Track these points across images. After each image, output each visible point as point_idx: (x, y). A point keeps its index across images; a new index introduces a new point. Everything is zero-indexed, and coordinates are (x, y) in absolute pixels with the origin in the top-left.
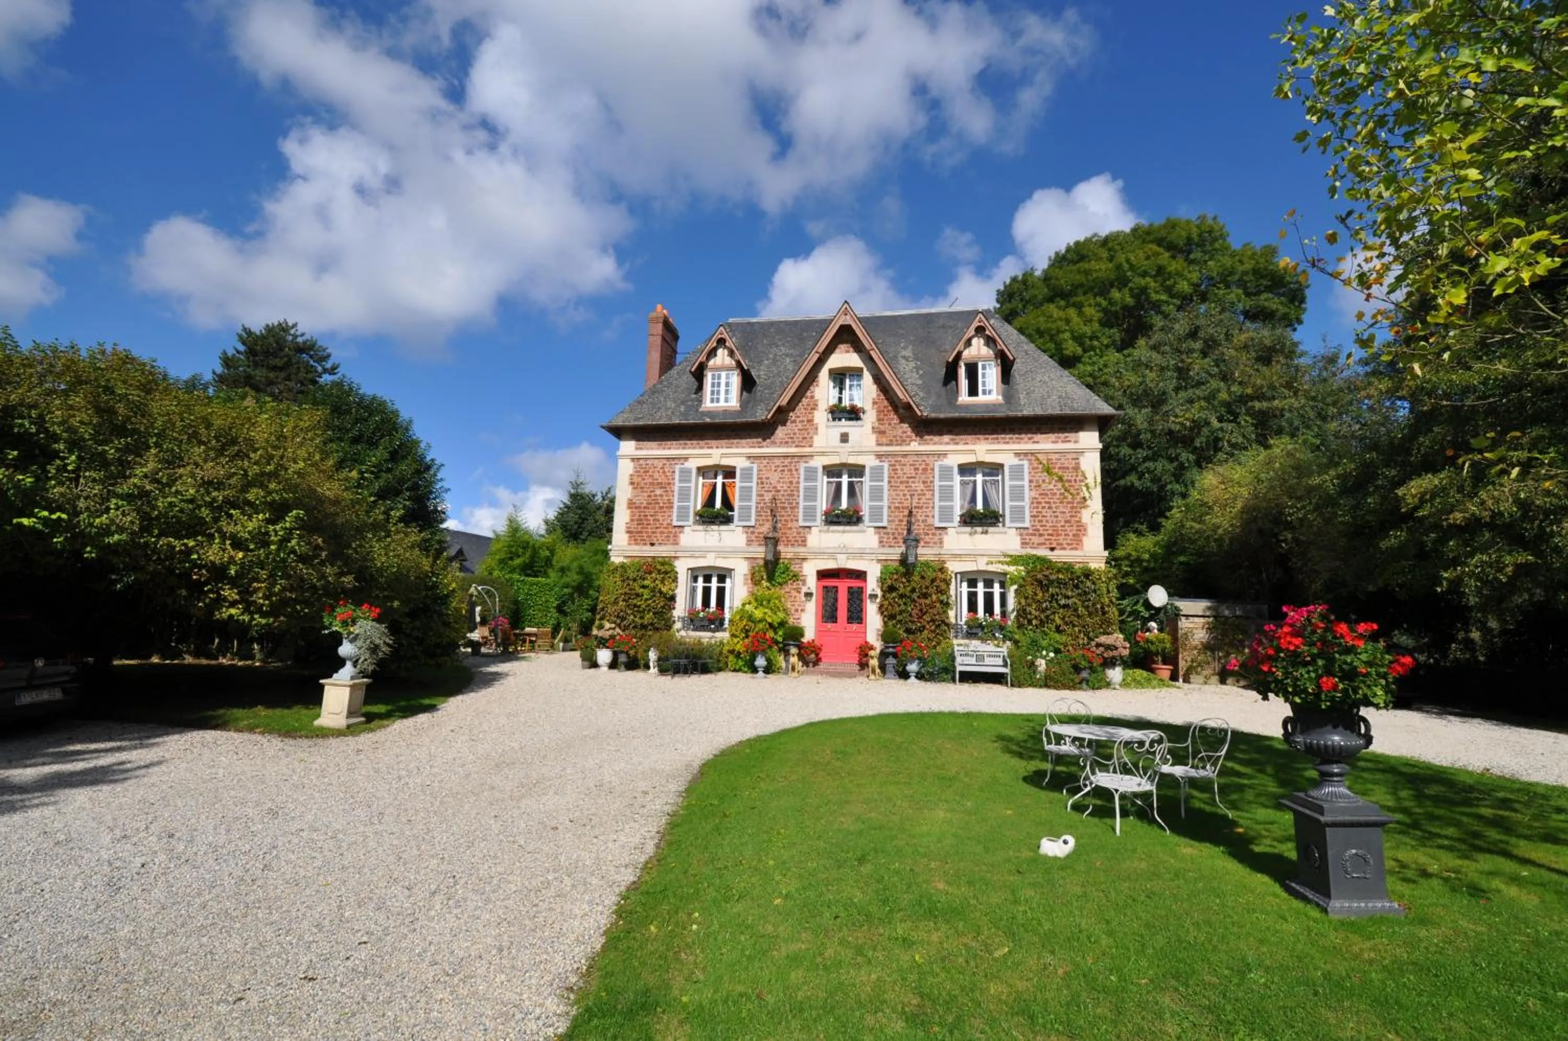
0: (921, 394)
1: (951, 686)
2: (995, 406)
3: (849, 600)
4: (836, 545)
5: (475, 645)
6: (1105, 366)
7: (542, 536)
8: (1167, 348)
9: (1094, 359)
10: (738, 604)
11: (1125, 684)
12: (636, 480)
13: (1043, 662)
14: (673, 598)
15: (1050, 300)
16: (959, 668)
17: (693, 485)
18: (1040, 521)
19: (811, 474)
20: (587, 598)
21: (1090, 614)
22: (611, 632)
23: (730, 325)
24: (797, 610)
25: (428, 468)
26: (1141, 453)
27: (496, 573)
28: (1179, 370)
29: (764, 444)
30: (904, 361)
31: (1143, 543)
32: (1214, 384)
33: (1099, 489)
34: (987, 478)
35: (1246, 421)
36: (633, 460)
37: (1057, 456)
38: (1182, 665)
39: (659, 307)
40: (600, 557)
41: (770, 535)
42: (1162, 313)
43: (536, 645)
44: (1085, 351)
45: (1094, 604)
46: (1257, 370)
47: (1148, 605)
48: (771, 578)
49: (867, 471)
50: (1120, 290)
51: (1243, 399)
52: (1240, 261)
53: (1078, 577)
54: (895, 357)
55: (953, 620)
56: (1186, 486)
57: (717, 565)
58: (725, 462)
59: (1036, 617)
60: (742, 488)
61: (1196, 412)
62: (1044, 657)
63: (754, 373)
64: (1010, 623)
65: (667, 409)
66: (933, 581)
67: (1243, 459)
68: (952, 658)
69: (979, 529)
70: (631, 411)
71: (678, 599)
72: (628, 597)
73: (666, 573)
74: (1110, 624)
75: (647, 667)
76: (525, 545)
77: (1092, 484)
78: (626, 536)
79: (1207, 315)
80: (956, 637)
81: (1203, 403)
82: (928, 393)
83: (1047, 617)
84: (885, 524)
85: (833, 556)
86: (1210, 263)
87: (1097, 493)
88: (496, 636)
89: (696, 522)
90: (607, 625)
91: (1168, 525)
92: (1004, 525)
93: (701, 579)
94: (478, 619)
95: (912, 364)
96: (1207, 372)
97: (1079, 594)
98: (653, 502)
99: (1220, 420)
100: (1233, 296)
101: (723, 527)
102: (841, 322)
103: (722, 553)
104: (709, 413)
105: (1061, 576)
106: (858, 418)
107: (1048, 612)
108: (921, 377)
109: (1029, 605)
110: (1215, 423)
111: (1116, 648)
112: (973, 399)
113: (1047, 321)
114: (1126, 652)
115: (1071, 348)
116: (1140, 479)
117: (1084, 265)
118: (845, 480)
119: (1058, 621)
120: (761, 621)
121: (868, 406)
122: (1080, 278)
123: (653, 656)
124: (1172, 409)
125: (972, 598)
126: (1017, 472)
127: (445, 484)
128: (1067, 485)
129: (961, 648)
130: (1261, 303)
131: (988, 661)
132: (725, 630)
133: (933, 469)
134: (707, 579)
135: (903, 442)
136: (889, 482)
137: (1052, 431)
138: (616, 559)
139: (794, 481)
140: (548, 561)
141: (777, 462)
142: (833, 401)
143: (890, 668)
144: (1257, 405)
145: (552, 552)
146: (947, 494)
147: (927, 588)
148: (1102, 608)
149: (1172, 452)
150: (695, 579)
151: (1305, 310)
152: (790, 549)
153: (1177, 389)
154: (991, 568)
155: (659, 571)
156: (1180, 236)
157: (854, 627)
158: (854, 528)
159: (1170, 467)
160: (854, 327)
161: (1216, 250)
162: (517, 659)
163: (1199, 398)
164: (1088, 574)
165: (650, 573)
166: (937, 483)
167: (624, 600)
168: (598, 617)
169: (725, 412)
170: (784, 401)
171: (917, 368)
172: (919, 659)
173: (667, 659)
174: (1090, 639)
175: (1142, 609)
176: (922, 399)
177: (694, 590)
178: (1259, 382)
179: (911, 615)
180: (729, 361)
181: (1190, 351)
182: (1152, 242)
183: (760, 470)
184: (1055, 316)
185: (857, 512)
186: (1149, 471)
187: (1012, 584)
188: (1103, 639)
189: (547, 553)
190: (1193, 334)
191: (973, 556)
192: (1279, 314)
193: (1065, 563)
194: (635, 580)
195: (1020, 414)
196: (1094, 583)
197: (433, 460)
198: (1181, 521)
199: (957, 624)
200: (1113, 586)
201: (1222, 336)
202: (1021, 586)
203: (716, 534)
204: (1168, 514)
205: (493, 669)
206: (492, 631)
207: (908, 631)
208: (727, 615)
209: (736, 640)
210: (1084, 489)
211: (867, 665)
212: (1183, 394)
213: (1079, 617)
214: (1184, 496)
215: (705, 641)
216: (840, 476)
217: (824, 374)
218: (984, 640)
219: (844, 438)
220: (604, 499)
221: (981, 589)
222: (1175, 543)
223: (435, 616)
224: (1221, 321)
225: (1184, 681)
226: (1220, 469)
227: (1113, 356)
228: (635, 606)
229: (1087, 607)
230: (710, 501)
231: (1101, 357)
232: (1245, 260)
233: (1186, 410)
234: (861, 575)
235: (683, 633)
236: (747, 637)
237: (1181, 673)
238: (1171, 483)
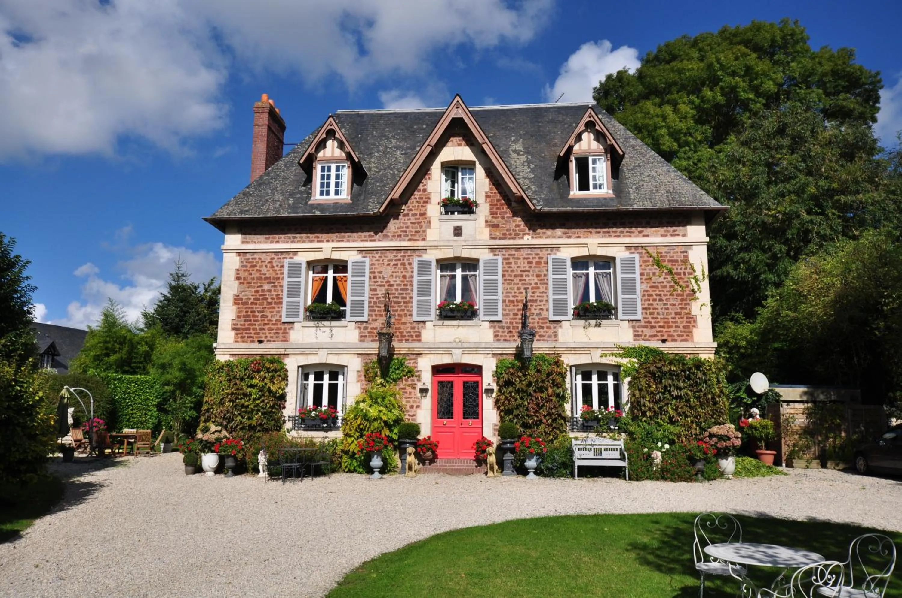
0: (534, 188)
1: (569, 481)
2: (605, 200)
3: (464, 395)
4: (452, 340)
5: (67, 450)
6: (699, 161)
7: (142, 330)
8: (758, 144)
9: (690, 154)
10: (351, 402)
11: (737, 473)
12: (242, 274)
13: (659, 453)
14: (283, 397)
15: (646, 97)
16: (578, 463)
17: (302, 279)
18: (651, 314)
19: (424, 268)
20: (190, 395)
21: (701, 405)
22: (217, 435)
23: (338, 116)
24: (412, 407)
25: (12, 264)
26: (736, 244)
27: (91, 371)
28: (769, 165)
29: (377, 237)
30: (514, 155)
31: (740, 331)
32: (803, 178)
33: (707, 282)
34: (598, 271)
35: (834, 214)
36: (239, 254)
37: (666, 249)
38: (785, 449)
39: (265, 97)
40: (204, 353)
41: (384, 331)
42: (750, 111)
43: (135, 446)
44: (680, 146)
45: (705, 395)
46: (842, 166)
47: (750, 391)
48: (385, 374)
49: (481, 265)
50: (711, 90)
51: (830, 193)
52: (820, 63)
53: (689, 369)
54: (506, 151)
55: (569, 413)
56: (779, 276)
57: (329, 362)
58: (336, 256)
59: (650, 409)
60: (353, 282)
61: (786, 206)
62: (659, 449)
63: (364, 165)
64: (624, 415)
65: (274, 201)
66: (549, 374)
67: (831, 249)
68: (570, 452)
69: (593, 322)
70: (237, 203)
71: (288, 398)
72: (234, 397)
73: (276, 371)
74: (720, 414)
75: (256, 471)
76: (123, 340)
77: (700, 277)
78: (233, 333)
79: (793, 112)
80: (572, 430)
81: (793, 197)
82: (540, 186)
83: (660, 408)
84: (499, 318)
85: (448, 350)
86: (793, 64)
87: (705, 285)
88: (90, 439)
89: (307, 318)
90: (213, 428)
91: (764, 313)
92: (616, 318)
93: (312, 377)
94: (70, 421)
95: (523, 158)
96: (796, 168)
97: (690, 385)
98: (261, 297)
99: (809, 212)
100: (814, 95)
101: (334, 323)
102: (453, 115)
103: (333, 349)
104: (319, 206)
105: (673, 368)
106: (471, 212)
107: (662, 404)
108: (533, 171)
109: (644, 397)
110: (805, 216)
111: (729, 439)
112: (584, 194)
113: (644, 118)
114: (738, 443)
115: (668, 143)
116: (735, 269)
117: (676, 64)
118: (459, 273)
119: (672, 412)
120: (375, 419)
121: (481, 200)
122: (673, 77)
123: (262, 459)
124: (765, 203)
125: (587, 390)
126: (628, 265)
127: (32, 283)
128: (676, 277)
129: (579, 442)
130: (840, 102)
131: (605, 454)
132: (337, 429)
133: (546, 263)
134: (319, 376)
135: (516, 236)
136: (504, 276)
137: (661, 224)
138: (222, 358)
139: (408, 275)
140: (147, 356)
141: (390, 256)
142: (446, 195)
143: (508, 464)
144: (843, 198)
145: (152, 347)
146: (560, 288)
147: (543, 381)
148: (713, 398)
149: (766, 244)
150: (306, 377)
151: (878, 109)
152: (404, 344)
153: (768, 183)
154: (605, 360)
155: (268, 369)
156: (765, 38)
157: (471, 421)
158: (469, 322)
159: (763, 257)
160: (466, 120)
161: (797, 52)
162: (114, 464)
163: (790, 192)
164: (699, 364)
165: (259, 371)
166: (551, 276)
167: (230, 401)
168: (203, 418)
169: (336, 205)
170: (396, 194)
171: (529, 162)
172: (538, 454)
173: (278, 462)
174: (703, 430)
175: (744, 396)
176: (535, 192)
177: (305, 388)
178: (844, 176)
179: (527, 409)
180: (338, 153)
181: (781, 147)
182: (740, 43)
183: (372, 264)
184: (652, 112)
185: (471, 306)
186: (744, 262)
187: (626, 376)
188: (715, 429)
189: (146, 348)
190: (781, 131)
191: (587, 349)
192: (856, 113)
193: (676, 354)
194: (242, 379)
195: (630, 208)
196: (705, 374)
197: (17, 257)
198: (777, 310)
199: (572, 417)
200: (722, 375)
201: (808, 133)
202: (634, 378)
203: (328, 330)
204: (764, 303)
205: (85, 479)
206: (85, 433)
207: (525, 425)
208: (340, 414)
209: (350, 440)
210: (693, 281)
211: (485, 461)
212: (773, 189)
213: (691, 407)
214: (778, 285)
215: (317, 441)
216: (453, 269)
217: (436, 168)
218: (599, 433)
219: (458, 231)
220: (206, 291)
221: (595, 381)
222: (770, 331)
223: (18, 429)
224: (807, 119)
225: (787, 466)
226: (813, 259)
227: (706, 151)
228: (243, 406)
229: (698, 398)
230: (321, 296)
231: (695, 152)
232: (824, 62)
233: (778, 204)
234: (477, 370)
235: (294, 433)
236: (361, 436)
237: (784, 458)
238: (765, 272)
